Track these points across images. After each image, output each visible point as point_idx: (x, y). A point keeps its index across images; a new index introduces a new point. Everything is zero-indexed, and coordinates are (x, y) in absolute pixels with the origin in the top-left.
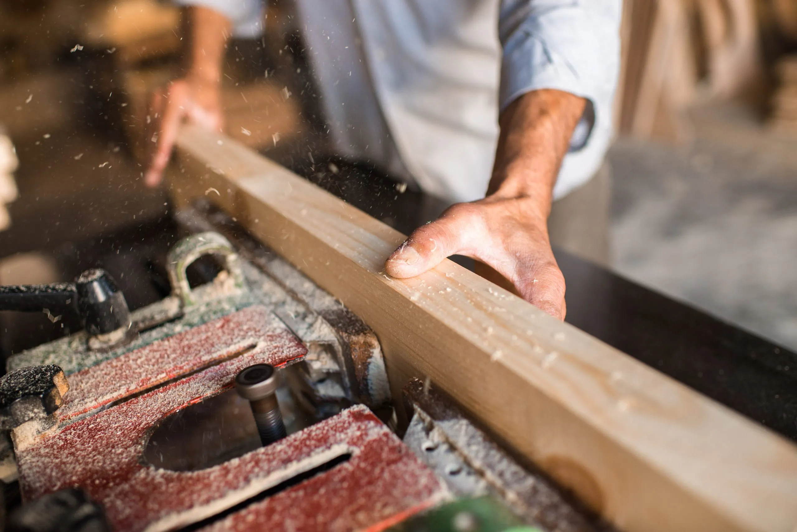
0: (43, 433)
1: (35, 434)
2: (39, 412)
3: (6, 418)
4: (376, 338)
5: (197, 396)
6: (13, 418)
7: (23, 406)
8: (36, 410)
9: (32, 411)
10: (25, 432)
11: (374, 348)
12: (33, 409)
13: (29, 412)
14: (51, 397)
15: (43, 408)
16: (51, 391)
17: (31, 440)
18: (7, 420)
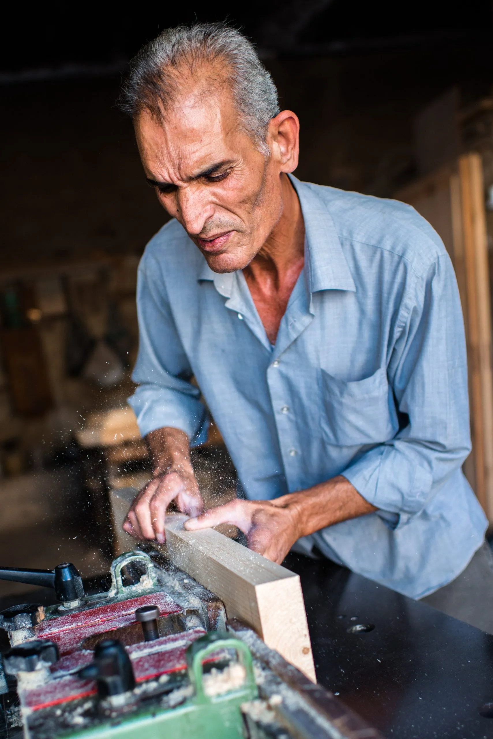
0: (28, 639)
1: (24, 638)
2: (28, 624)
3: (11, 624)
4: (222, 604)
5: (115, 626)
6: (14, 624)
7: (20, 619)
8: (26, 622)
9: (24, 622)
10: (18, 636)
11: (221, 610)
12: (25, 621)
13: (23, 623)
14: (36, 616)
15: (31, 621)
16: (36, 613)
17: (20, 642)
18: (10, 625)
